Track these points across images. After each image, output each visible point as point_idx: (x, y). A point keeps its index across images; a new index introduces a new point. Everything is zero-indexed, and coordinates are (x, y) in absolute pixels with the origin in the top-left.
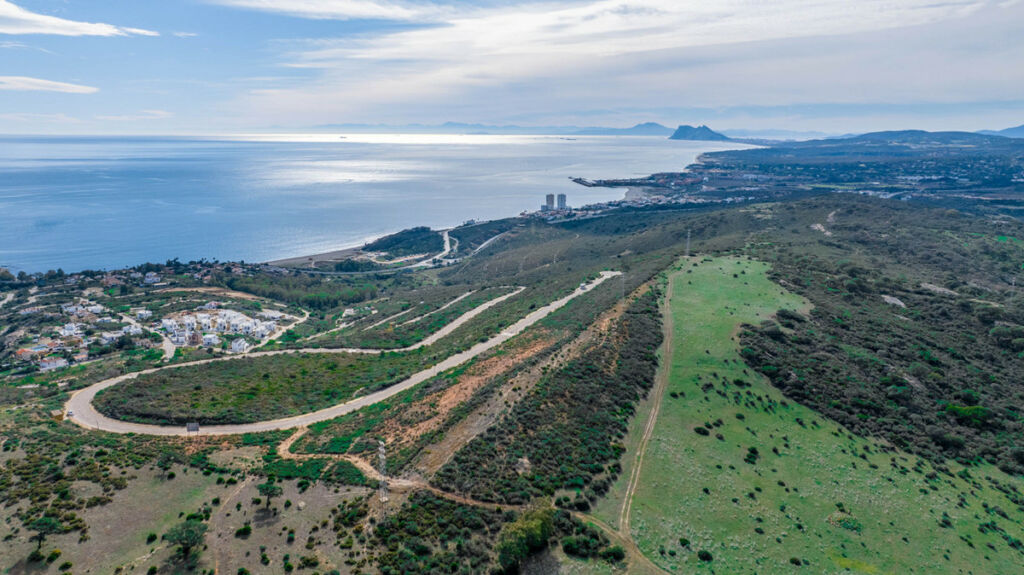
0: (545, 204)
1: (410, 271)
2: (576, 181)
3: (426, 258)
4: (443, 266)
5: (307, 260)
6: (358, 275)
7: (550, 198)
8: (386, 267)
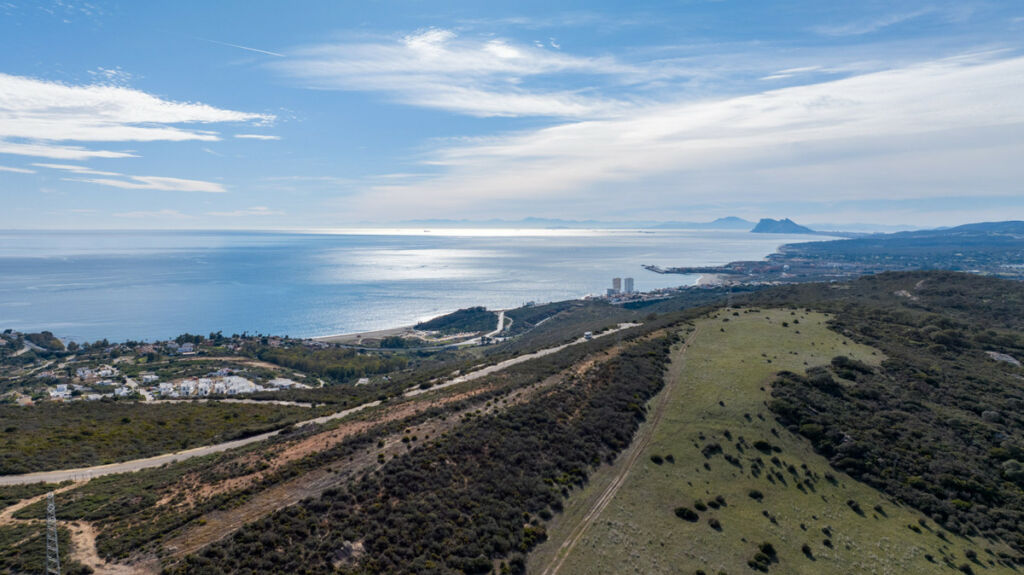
0: (611, 287)
2: (648, 268)
3: (474, 337)
4: (491, 344)
5: (355, 338)
6: (402, 351)
7: (617, 282)
8: (432, 344)
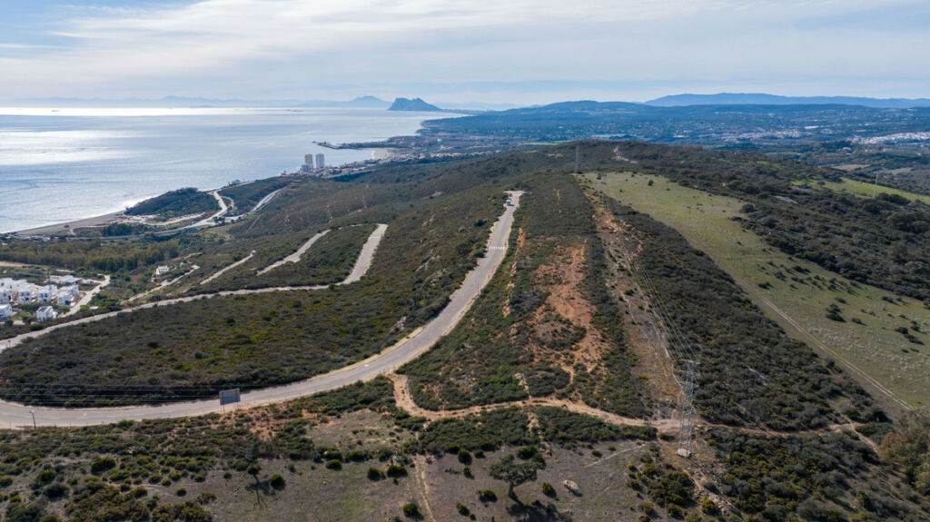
0: (304, 163)
1: (194, 230)
2: (320, 144)
3: (203, 218)
4: (228, 224)
5: (63, 228)
6: (133, 238)
7: (309, 158)
8: (162, 229)
